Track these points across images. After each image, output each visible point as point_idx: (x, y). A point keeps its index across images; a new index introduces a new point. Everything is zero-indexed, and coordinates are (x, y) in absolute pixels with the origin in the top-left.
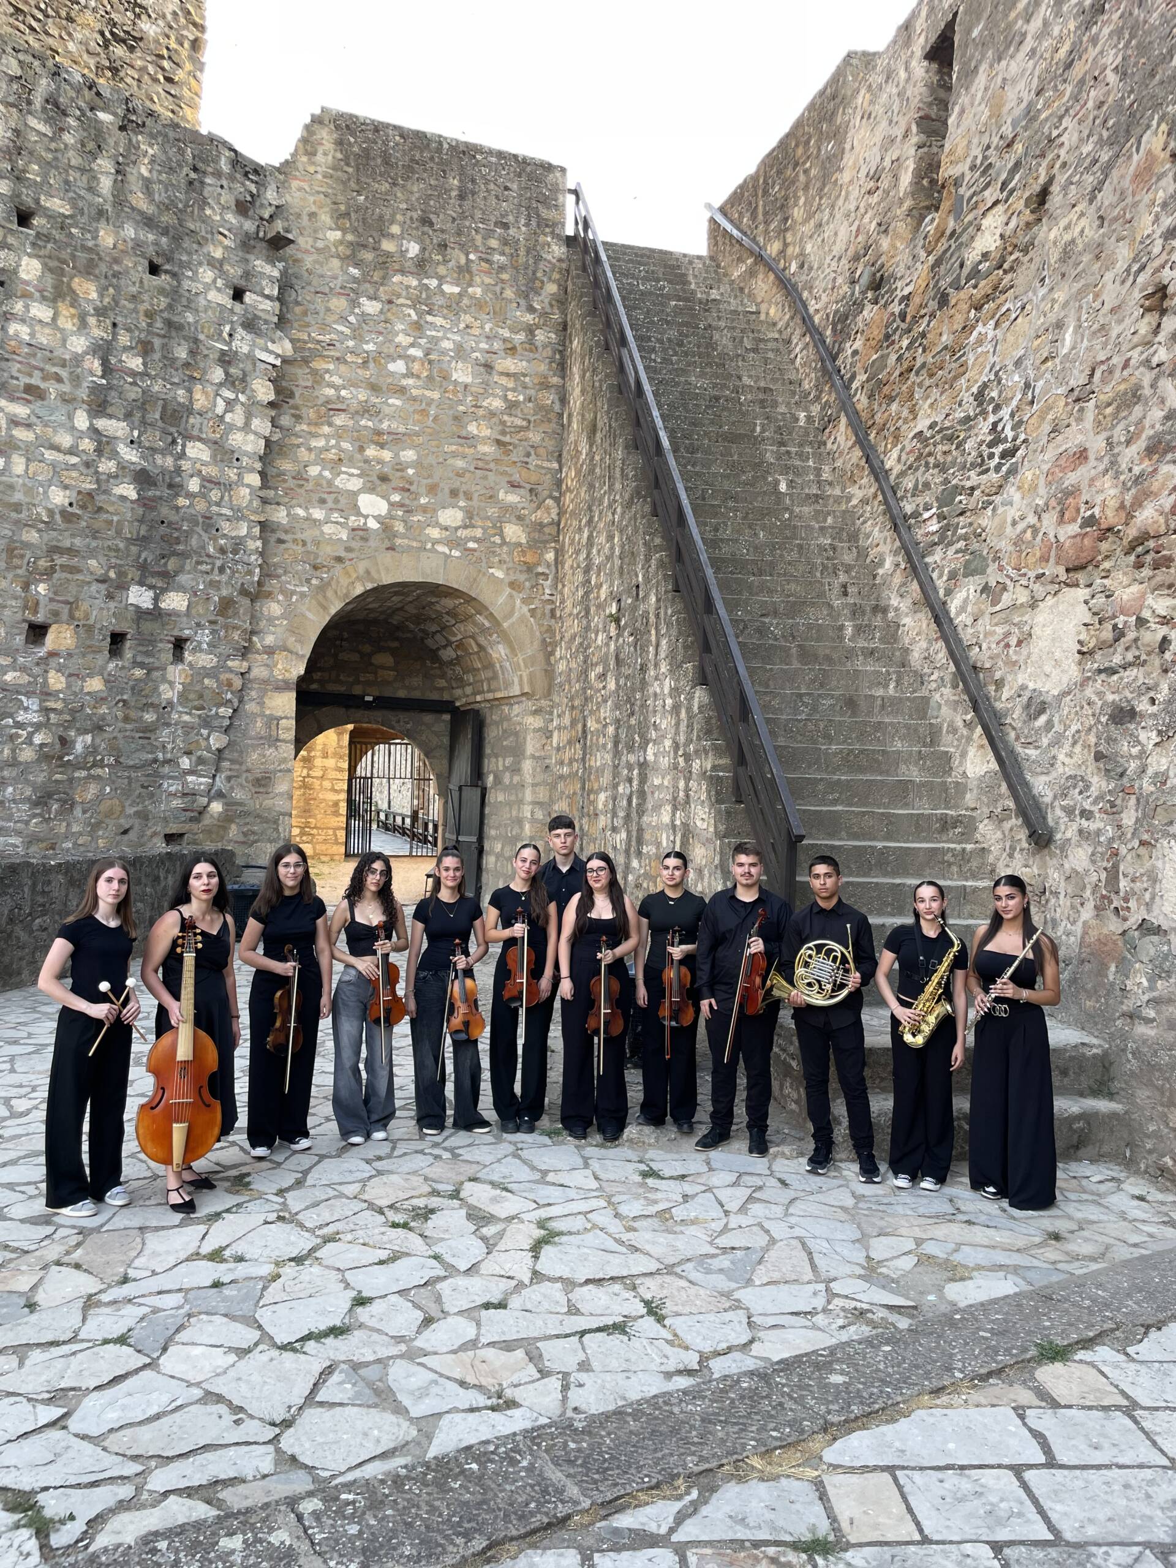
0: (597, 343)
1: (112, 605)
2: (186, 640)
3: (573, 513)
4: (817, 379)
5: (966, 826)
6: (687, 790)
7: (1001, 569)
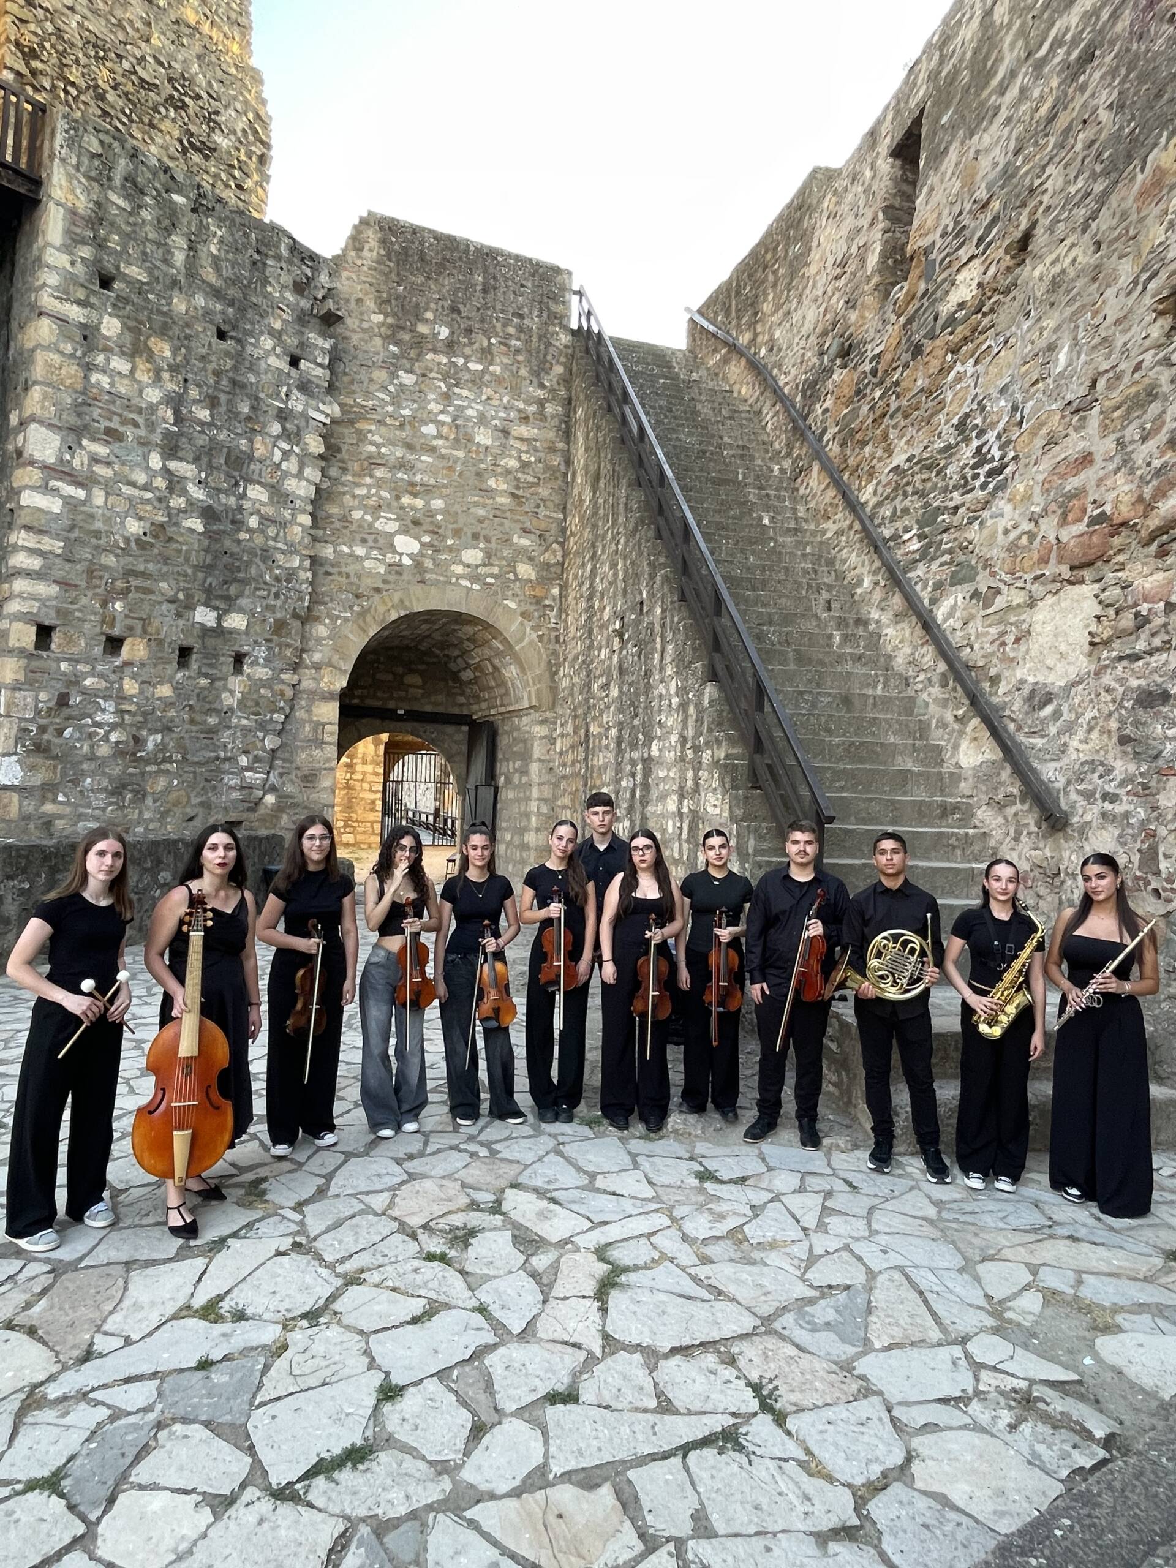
0: (600, 407)
1: (181, 622)
2: (245, 655)
3: (577, 553)
4: (788, 438)
5: (964, 813)
6: (696, 779)
7: (993, 574)
